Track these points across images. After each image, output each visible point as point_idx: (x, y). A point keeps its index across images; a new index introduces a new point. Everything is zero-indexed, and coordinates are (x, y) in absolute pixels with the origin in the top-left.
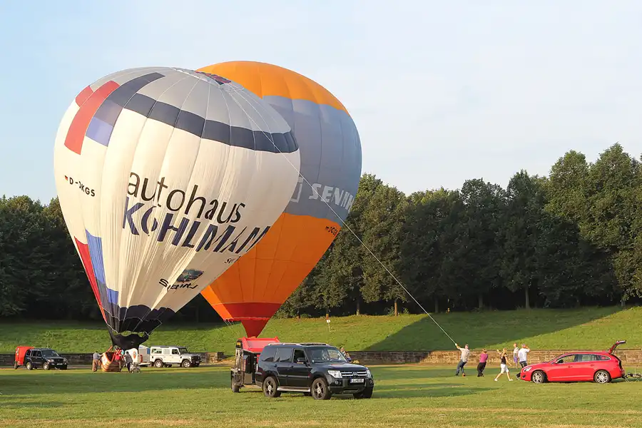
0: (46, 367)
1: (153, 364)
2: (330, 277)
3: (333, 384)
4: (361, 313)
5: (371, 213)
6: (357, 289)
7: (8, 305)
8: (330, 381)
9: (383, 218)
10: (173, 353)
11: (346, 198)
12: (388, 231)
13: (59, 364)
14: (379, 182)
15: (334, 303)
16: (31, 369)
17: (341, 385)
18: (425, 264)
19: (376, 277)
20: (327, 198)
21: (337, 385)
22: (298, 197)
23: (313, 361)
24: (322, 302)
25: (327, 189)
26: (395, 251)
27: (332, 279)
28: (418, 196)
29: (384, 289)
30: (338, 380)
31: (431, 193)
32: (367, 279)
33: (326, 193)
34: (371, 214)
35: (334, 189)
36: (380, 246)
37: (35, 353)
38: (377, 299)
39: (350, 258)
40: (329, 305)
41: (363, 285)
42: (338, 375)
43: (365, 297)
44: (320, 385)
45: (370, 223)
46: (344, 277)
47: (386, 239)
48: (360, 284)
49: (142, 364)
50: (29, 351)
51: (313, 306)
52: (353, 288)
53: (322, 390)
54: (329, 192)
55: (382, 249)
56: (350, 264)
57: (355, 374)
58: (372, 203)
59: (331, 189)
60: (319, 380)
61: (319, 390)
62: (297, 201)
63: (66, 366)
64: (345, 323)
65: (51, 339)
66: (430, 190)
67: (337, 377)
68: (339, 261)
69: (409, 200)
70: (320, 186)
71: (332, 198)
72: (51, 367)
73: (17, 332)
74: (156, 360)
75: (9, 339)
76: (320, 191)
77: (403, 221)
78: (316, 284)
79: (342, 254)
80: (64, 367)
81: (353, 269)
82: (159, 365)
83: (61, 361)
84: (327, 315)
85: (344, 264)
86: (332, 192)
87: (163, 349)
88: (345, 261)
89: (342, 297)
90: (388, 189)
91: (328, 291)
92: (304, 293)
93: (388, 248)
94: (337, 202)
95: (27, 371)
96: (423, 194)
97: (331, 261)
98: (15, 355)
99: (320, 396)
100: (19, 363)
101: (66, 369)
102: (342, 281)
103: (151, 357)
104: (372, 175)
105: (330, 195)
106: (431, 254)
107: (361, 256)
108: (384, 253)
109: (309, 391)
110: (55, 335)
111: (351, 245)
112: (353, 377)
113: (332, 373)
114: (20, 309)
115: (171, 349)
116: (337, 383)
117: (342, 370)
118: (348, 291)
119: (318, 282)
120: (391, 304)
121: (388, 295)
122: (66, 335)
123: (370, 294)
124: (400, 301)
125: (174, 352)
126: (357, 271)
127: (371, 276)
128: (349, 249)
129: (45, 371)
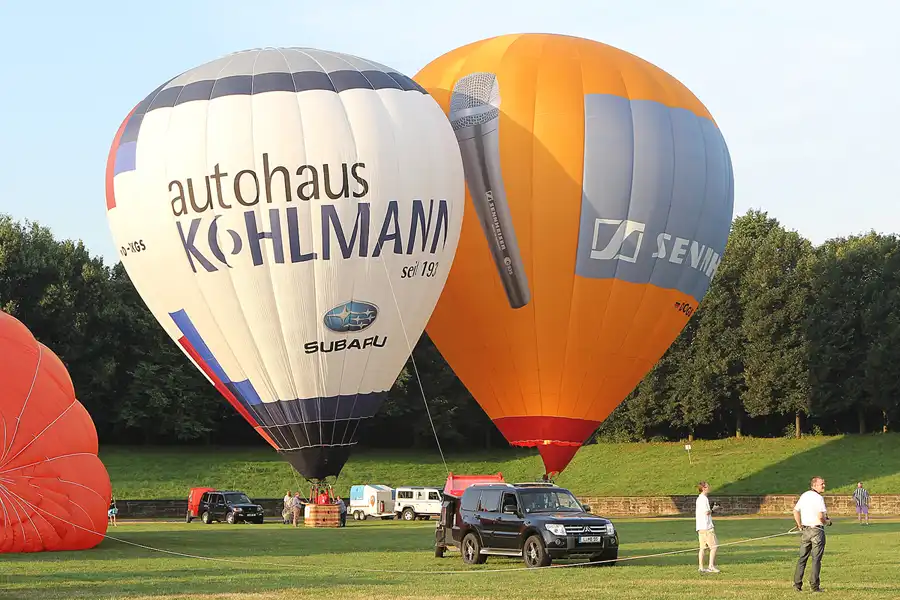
0: (230, 519)
1: (400, 515)
2: (693, 376)
3: (553, 544)
4: (743, 434)
5: (756, 274)
6: (736, 394)
7: (188, 423)
8: (548, 540)
9: (773, 282)
10: (430, 498)
11: (707, 258)
12: (784, 302)
13: (251, 515)
14: (773, 223)
15: (699, 419)
16: (209, 522)
17: (565, 546)
18: (842, 355)
19: (765, 378)
20: (679, 256)
21: (557, 546)
22: (636, 255)
23: (528, 510)
24: (680, 416)
25: (680, 242)
26: (794, 334)
27: (696, 380)
28: (833, 245)
29: (777, 395)
30: (561, 538)
31: (856, 239)
32: (750, 379)
33: (677, 250)
34: (757, 276)
35: (690, 244)
36: (770, 326)
37: (214, 497)
38: (767, 411)
39: (724, 346)
40: (692, 421)
41: (745, 388)
42: (560, 530)
43: (748, 408)
44: (535, 545)
45: (755, 291)
46: (714, 376)
47: (780, 315)
48: (741, 387)
49: (384, 515)
50: (206, 495)
51: (666, 423)
52: (729, 394)
53: (537, 553)
54: (683, 247)
55: (773, 330)
56: (723, 356)
57: (587, 529)
58: (758, 257)
59: (686, 243)
60: (534, 538)
61: (533, 554)
62: (634, 260)
63: (262, 517)
64: (717, 450)
65: (253, 475)
66: (856, 235)
67: (559, 533)
68: (708, 351)
69: (819, 252)
70: (668, 237)
71: (686, 257)
72: (238, 519)
73: (198, 464)
74: (405, 508)
75: (187, 477)
76: (669, 246)
77: (807, 285)
78: (671, 388)
79: (712, 339)
80: (258, 520)
81: (729, 364)
82: (409, 516)
83: (254, 510)
84: (690, 437)
85: (715, 355)
86: (688, 248)
87: (415, 492)
88: (717, 350)
89: (711, 408)
90: (785, 235)
91: (690, 398)
92: (652, 402)
93: (784, 329)
94: (694, 264)
95: (202, 525)
96: (843, 240)
97: (694, 351)
98: (187, 501)
99: (534, 562)
100: (192, 515)
101: (262, 523)
102: (711, 382)
103: (396, 504)
104: (763, 212)
105: (684, 252)
106: (851, 339)
107: (741, 342)
108: (777, 337)
109: (521, 554)
110: (259, 471)
111: (726, 324)
112: (584, 534)
113: (551, 528)
114: (207, 430)
115: (426, 491)
116: (558, 542)
117: (566, 523)
118: (722, 398)
119: (674, 385)
120: (789, 418)
121: (785, 406)
122: (276, 470)
123: (755, 403)
124: (802, 415)
125: (432, 497)
126: (736, 368)
127: (756, 374)
128: (723, 331)
129: (228, 525)
